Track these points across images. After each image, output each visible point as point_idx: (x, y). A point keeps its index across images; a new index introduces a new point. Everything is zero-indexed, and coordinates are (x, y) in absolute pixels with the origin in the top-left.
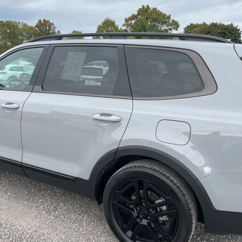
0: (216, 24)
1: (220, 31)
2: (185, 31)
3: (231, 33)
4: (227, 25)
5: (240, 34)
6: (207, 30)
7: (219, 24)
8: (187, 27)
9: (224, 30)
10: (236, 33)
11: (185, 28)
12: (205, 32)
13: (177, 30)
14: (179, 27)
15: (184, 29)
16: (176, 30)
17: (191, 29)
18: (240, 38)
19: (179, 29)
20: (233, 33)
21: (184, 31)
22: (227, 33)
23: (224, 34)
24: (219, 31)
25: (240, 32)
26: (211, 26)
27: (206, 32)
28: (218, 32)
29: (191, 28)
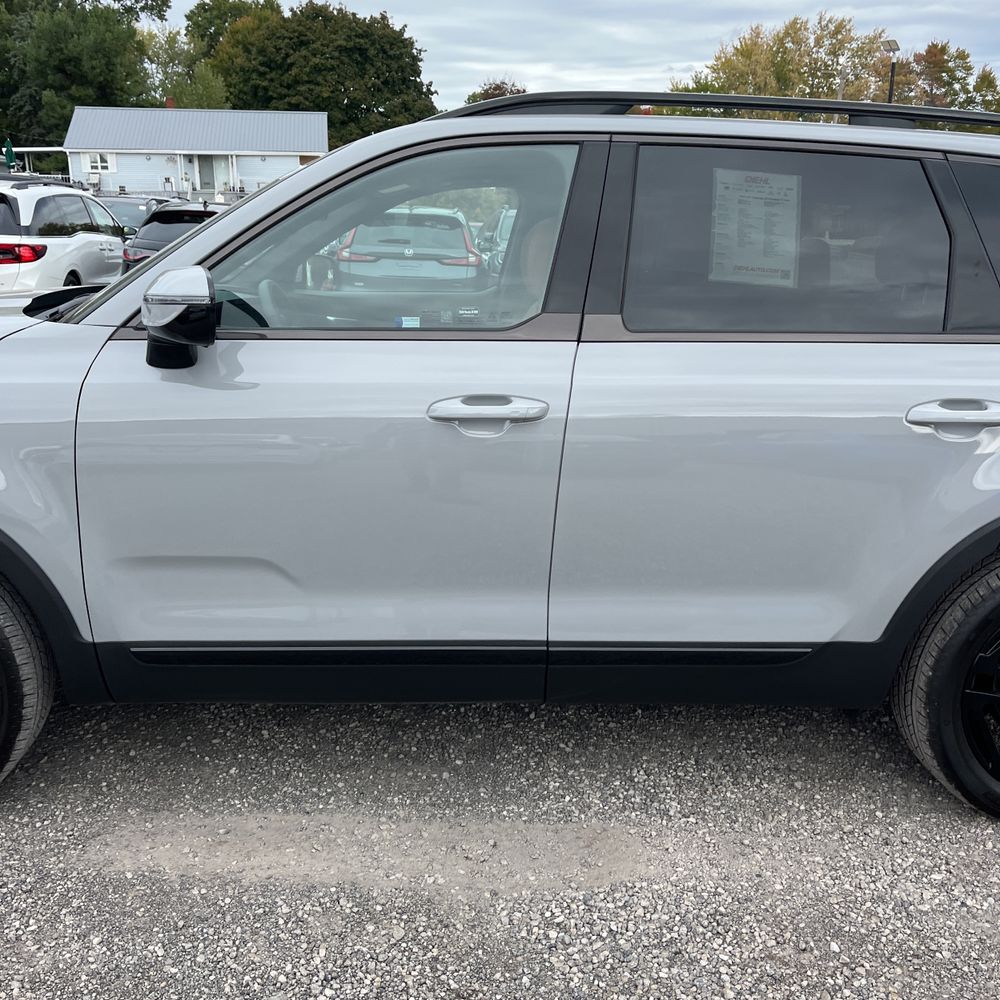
0: (325, 8)
1: (344, 43)
2: (194, 24)
3: (385, 52)
4: (365, 19)
5: (416, 59)
6: (295, 32)
7: (335, 12)
8: (197, 8)
9: (357, 40)
10: (402, 54)
11: (192, 12)
12: (287, 41)
13: (162, 18)
14: (169, 7)
15: (188, 17)
16: (156, 18)
17: (217, 17)
18: (419, 77)
19: (168, 14)
20: (391, 53)
21: (188, 26)
22: (372, 52)
23: (360, 55)
24: (339, 43)
25: (414, 51)
26: (308, 17)
27: (291, 39)
28: (340, 46)
29: (215, 13)
